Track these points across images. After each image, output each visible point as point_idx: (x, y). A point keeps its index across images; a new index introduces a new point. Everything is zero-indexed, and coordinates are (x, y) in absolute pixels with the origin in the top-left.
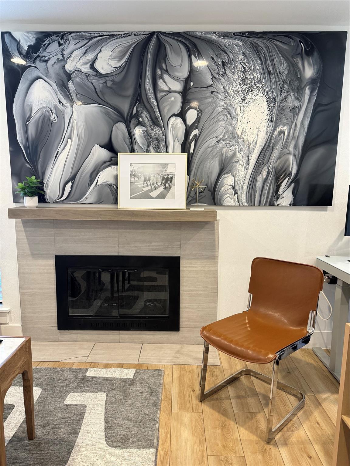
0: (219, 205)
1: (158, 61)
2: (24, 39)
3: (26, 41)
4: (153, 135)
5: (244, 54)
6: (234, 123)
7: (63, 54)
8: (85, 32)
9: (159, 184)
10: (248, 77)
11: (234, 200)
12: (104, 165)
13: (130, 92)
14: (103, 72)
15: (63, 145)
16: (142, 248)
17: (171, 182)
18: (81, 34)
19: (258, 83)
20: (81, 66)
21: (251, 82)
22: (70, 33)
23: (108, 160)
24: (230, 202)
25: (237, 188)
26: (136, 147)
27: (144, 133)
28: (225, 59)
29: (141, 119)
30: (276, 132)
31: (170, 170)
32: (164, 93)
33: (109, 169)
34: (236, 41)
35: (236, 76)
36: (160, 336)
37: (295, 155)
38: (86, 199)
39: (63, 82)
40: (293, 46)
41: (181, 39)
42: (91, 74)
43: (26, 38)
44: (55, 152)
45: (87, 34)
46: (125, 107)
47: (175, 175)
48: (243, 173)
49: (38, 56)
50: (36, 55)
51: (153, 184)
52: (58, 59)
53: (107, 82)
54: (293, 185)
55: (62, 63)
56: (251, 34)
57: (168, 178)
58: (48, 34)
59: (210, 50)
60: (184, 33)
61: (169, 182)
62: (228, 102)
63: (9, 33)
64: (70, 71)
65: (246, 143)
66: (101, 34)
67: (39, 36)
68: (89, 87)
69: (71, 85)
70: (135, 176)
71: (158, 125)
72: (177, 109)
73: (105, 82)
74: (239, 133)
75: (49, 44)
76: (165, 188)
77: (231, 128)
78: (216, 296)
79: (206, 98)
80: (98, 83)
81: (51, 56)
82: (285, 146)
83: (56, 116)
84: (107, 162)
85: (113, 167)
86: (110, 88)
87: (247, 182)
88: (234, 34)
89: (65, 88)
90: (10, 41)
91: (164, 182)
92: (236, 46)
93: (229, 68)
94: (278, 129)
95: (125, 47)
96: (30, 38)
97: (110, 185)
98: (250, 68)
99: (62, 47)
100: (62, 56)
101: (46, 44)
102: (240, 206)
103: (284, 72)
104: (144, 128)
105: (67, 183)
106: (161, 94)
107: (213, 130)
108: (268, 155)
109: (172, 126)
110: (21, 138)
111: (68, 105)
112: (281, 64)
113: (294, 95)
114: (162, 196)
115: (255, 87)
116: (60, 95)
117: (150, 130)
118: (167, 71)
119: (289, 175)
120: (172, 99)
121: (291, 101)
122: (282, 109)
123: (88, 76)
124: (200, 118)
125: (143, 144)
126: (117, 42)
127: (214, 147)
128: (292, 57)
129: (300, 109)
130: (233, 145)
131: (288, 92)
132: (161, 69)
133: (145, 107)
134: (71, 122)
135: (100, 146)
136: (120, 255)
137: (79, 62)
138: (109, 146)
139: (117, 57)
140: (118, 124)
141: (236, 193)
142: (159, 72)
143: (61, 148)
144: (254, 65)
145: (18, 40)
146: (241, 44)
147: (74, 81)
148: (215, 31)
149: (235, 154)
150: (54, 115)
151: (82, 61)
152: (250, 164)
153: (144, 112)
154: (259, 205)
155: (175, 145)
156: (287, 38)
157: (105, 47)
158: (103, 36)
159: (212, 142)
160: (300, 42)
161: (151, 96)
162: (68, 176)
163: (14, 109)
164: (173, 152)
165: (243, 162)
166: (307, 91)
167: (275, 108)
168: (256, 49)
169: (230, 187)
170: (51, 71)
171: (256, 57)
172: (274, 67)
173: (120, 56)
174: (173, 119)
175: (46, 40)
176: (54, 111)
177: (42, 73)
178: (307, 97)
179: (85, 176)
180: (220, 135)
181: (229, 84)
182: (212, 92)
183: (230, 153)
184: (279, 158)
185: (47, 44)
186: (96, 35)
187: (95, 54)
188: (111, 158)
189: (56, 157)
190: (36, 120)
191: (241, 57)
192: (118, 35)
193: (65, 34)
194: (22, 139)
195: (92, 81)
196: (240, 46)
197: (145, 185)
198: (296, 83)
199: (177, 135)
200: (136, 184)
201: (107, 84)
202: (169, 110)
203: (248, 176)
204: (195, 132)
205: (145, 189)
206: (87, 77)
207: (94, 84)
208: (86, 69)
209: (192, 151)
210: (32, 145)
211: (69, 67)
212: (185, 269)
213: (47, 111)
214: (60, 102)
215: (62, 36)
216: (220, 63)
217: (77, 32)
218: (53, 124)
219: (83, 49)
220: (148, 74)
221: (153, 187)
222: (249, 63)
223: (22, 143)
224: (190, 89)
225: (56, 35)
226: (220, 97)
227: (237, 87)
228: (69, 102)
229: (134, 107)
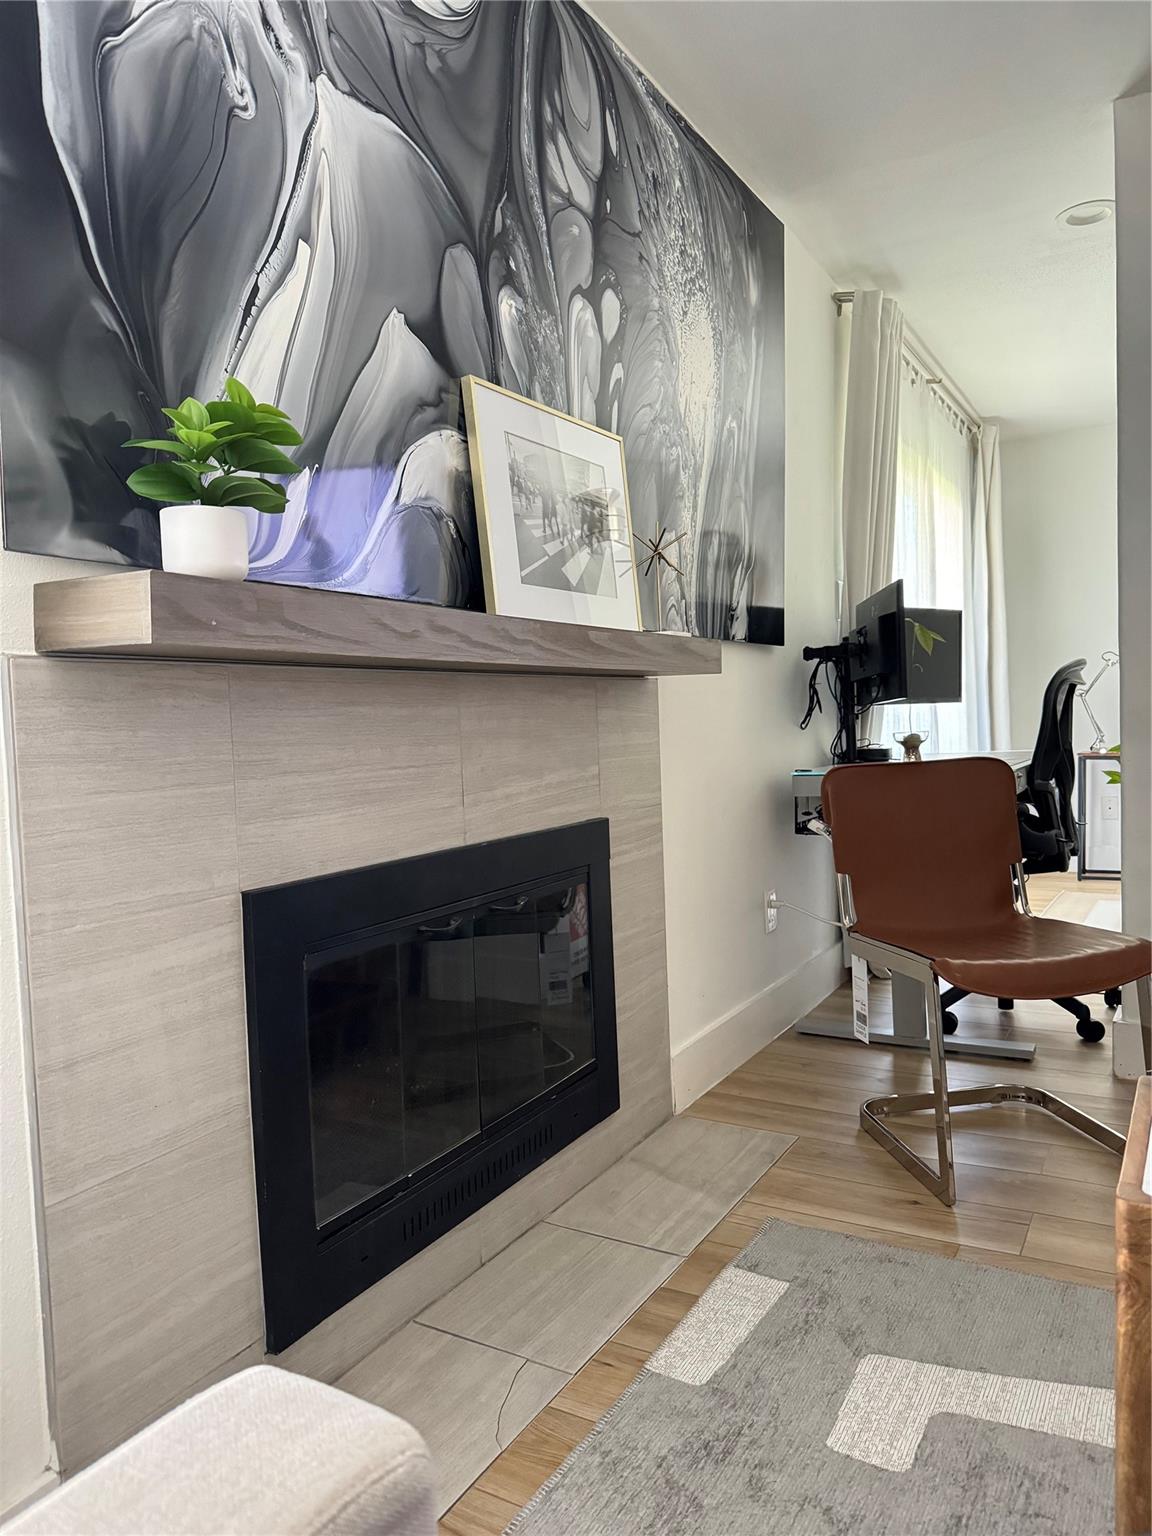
1: (545, 72)
4: (539, 339)
5: (681, 178)
6: (674, 374)
9: (578, 534)
10: (688, 250)
11: (681, 617)
13: (486, 138)
15: (276, 261)
17: (601, 534)
19: (701, 276)
21: (692, 268)
23: (431, 397)
25: (684, 578)
26: (503, 372)
27: (521, 323)
28: (656, 168)
29: (512, 265)
30: (726, 430)
31: (593, 487)
32: (560, 200)
33: (432, 439)
34: (670, 131)
35: (673, 235)
37: (746, 504)
40: (736, 210)
41: (585, 35)
44: (244, 282)
46: (473, 189)
47: (606, 507)
48: (689, 535)
51: (564, 533)
53: (428, 51)
56: (688, 130)
57: (592, 513)
59: (634, 120)
61: (597, 532)
62: (664, 304)
65: (691, 443)
70: (520, 488)
71: (550, 308)
72: (585, 272)
73: (422, 48)
74: (682, 409)
76: (593, 554)
77: (671, 390)
79: (633, 270)
80: (401, 34)
82: (736, 475)
83: (247, 86)
84: (428, 405)
85: (445, 433)
86: (433, 80)
88: (667, 106)
91: (586, 527)
92: (671, 143)
93: (663, 203)
94: (727, 425)
97: (439, 517)
98: (689, 224)
103: (728, 270)
104: (520, 303)
106: (554, 198)
107: (644, 381)
109: (577, 328)
111: (299, 61)
112: (725, 246)
113: (741, 339)
115: (697, 286)
117: (533, 317)
118: (562, 120)
119: (742, 556)
120: (575, 231)
122: (729, 372)
124: (625, 328)
127: (649, 435)
128: (736, 239)
129: (748, 382)
130: (675, 444)
131: (734, 327)
132: (552, 105)
134: (310, 157)
135: (408, 323)
136: (470, 842)
140: (454, 251)
141: (683, 594)
142: (548, 113)
143: (271, 273)
144: (695, 221)
146: (677, 145)
148: (640, 68)
149: (678, 470)
150: (242, 79)
152: (698, 511)
153: (520, 241)
155: (584, 398)
159: (645, 417)
160: (743, 207)
161: (534, 191)
165: (689, 501)
166: (754, 340)
167: (722, 363)
168: (696, 178)
169: (674, 574)
171: (697, 201)
172: (717, 247)
174: (579, 301)
176: (240, 54)
178: (754, 356)
179: (358, 452)
180: (655, 402)
181: (665, 251)
182: (641, 257)
183: (672, 468)
184: (730, 503)
188: (442, 390)
189: (247, 313)
191: (678, 183)
194: (72, 129)
196: (675, 150)
197: (548, 531)
198: (742, 310)
199: (587, 365)
200: (527, 522)
202: (570, 267)
203: (696, 548)
204: (618, 371)
205: (551, 549)
207: (388, 26)
210: (130, 201)
213: (210, 34)
214: (266, 23)
216: (650, 176)
220: (527, 101)
222: (688, 210)
223: (75, 159)
224: (604, 219)
226: (654, 283)
227: (676, 269)
228: (304, 50)
229: (496, 208)
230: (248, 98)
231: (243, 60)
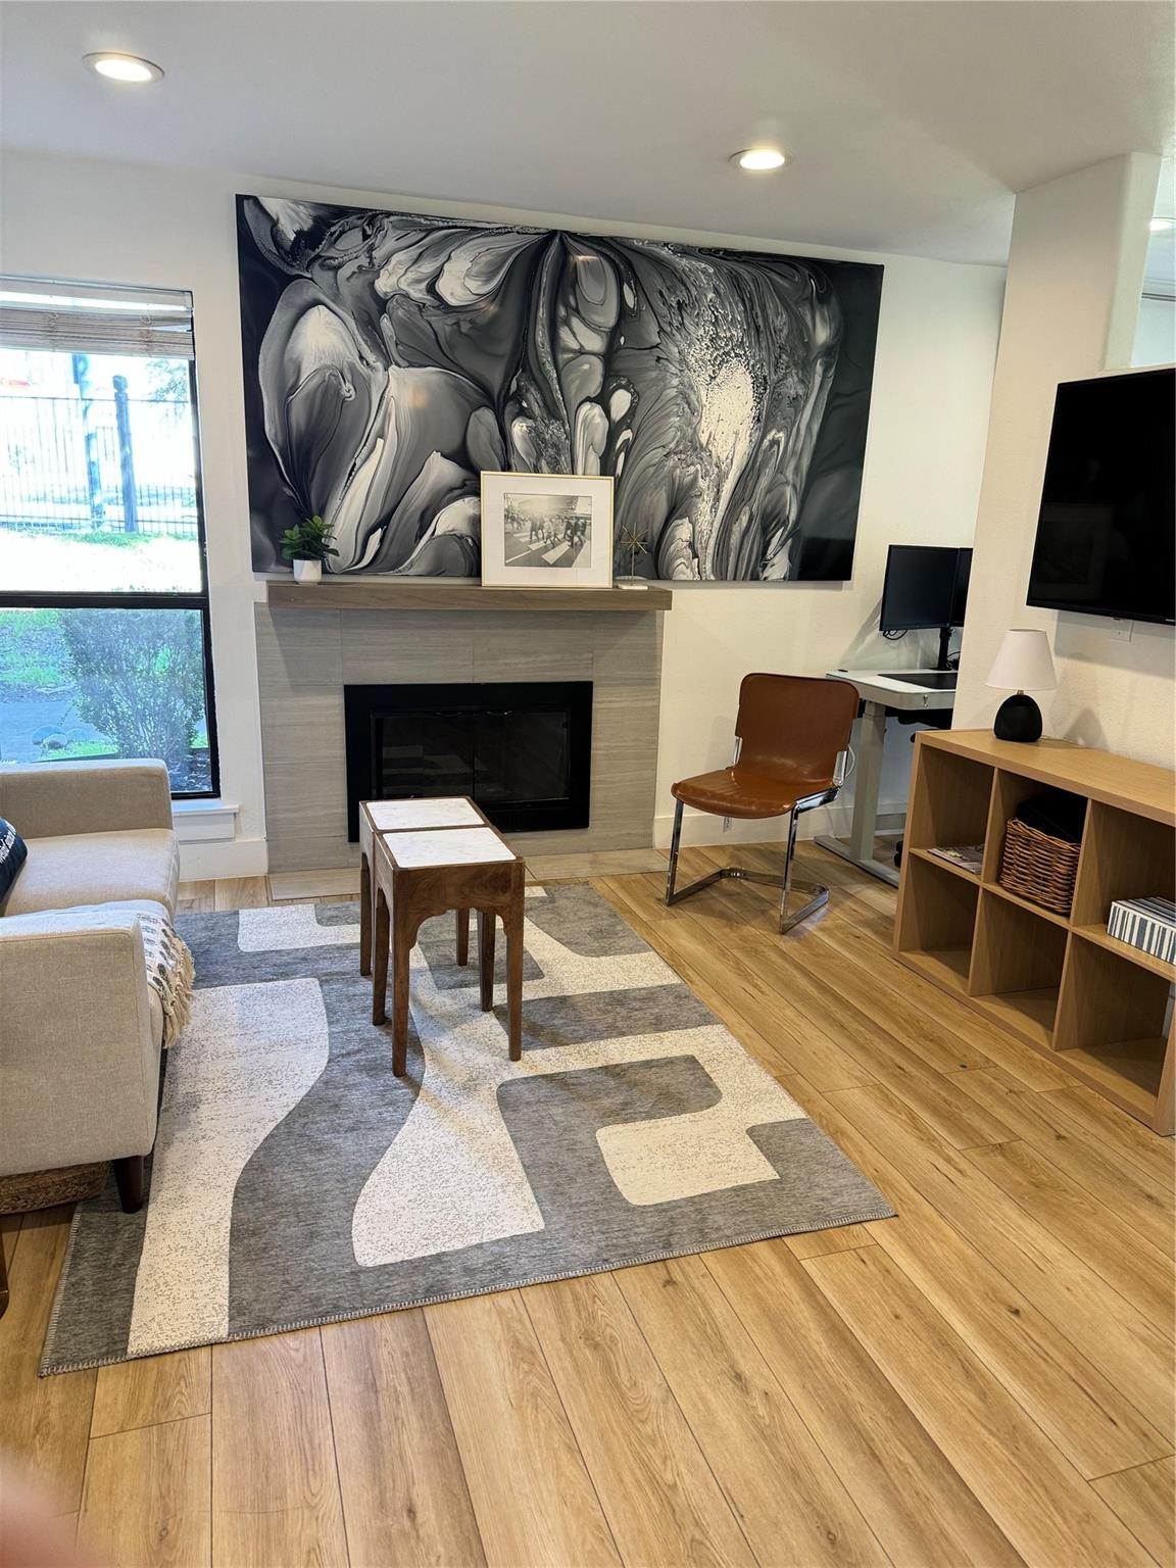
0: (665, 579)
1: (560, 291)
2: (290, 217)
3: (293, 222)
4: (547, 437)
5: (716, 291)
6: (695, 421)
7: (371, 257)
8: (419, 216)
9: (560, 536)
10: (722, 335)
11: (692, 570)
12: (449, 496)
13: (505, 347)
14: (452, 302)
15: (365, 451)
16: (520, 666)
17: (583, 534)
18: (410, 218)
19: (739, 347)
20: (409, 285)
21: (727, 345)
22: (389, 214)
23: (458, 485)
24: (684, 574)
25: (698, 546)
26: (514, 461)
27: (530, 432)
28: (683, 296)
29: (525, 404)
30: (766, 443)
31: (580, 510)
32: (571, 355)
33: (458, 504)
34: (703, 265)
35: (701, 332)
36: (550, 841)
37: (794, 487)
38: (412, 565)
39: (369, 316)
40: (798, 283)
41: (604, 250)
42: (428, 303)
43: (293, 214)
44: (349, 463)
45: (422, 221)
46: (495, 377)
47: (590, 519)
48: (708, 518)
49: (318, 257)
50: (313, 255)
51: (549, 537)
52: (360, 267)
53: (462, 323)
54: (790, 541)
55: (369, 276)
56: (729, 254)
57: (576, 524)
58: (341, 211)
59: (658, 277)
60: (612, 238)
61: (579, 533)
62: (686, 380)
63: (255, 200)
64: (386, 294)
65: (715, 460)
66: (451, 224)
67: (321, 213)
68: (422, 331)
69: (385, 323)
70: (513, 519)
71: (558, 418)
72: (594, 387)
73: (457, 324)
74: (704, 440)
75: (342, 233)
76: (572, 546)
77: (690, 431)
78: (655, 756)
79: (648, 370)
80: (443, 325)
81: (346, 258)
82: (780, 470)
83: (352, 387)
84: (456, 489)
85: (466, 499)
86: (466, 335)
87: (714, 535)
88: (700, 250)
89: (374, 328)
90: (257, 217)
91: (569, 532)
92: (703, 273)
93: (690, 315)
94: (769, 437)
95: (499, 255)
96: (302, 215)
97: (461, 538)
98: (725, 317)
99: (370, 241)
100: (368, 260)
101: (335, 232)
102: (701, 581)
103: (781, 331)
104: (530, 422)
105: (372, 531)
106: (566, 356)
107: (657, 433)
108: (751, 484)
109: (584, 420)
110: (273, 431)
111: (379, 365)
112: (777, 314)
113: (797, 374)
114: (566, 561)
115: (733, 355)
116: (363, 343)
117: (542, 427)
118: (577, 310)
119: (785, 523)
120: (586, 367)
121: (792, 386)
122: (775, 401)
123: (421, 307)
124: (636, 407)
125: (528, 455)
126: (484, 244)
127: (660, 465)
128: (796, 303)
129: (806, 401)
130: (692, 464)
131: (787, 367)
132: (567, 305)
133: (534, 380)
134: (384, 402)
135: (442, 455)
136: (476, 681)
137: (403, 279)
138: (461, 456)
139: (483, 273)
140: (478, 413)
141: (695, 556)
142: (562, 312)
143: (362, 456)
144: (732, 312)
145: (275, 218)
146: (711, 271)
147: (394, 317)
148: (667, 241)
149: (695, 480)
150: (349, 385)
151: (411, 275)
152: (721, 501)
153: (532, 389)
154: (735, 579)
155: (588, 458)
156: (788, 267)
157: (459, 250)
158: (456, 227)
159: (655, 455)
160: (810, 277)
161: (547, 359)
162: (375, 515)
163: (261, 365)
164: (584, 474)
165: (709, 497)
166: (819, 369)
167: (766, 397)
168: (736, 283)
169: (685, 544)
170: (345, 290)
171: (737, 298)
172: (766, 319)
173: (488, 273)
174: (587, 407)
175: (334, 224)
176: (348, 376)
177: (324, 293)
178: (818, 379)
179: (409, 518)
180: (670, 443)
181: (689, 345)
182: (659, 359)
183: (688, 479)
184: (769, 491)
185: (337, 233)
186: (441, 224)
187: (438, 264)
188: (465, 480)
189: (350, 475)
190: (307, 396)
191: (711, 295)
192: (487, 229)
193: (378, 215)
194: (276, 434)
195: (430, 319)
196: (709, 275)
197: (534, 537)
198: (801, 352)
199: (593, 439)
200: (515, 535)
201: (459, 326)
202: (579, 389)
203: (717, 525)
204: (627, 435)
205: (534, 547)
206: (420, 310)
207: (434, 325)
208: (418, 293)
209: (619, 471)
210: (298, 450)
211: (383, 285)
212: (601, 706)
213: (334, 375)
214: (361, 358)
215: (371, 218)
216: (674, 304)
217: (403, 214)
218: (345, 405)
219: (414, 252)
220: (542, 313)
221: (549, 542)
222: (724, 308)
223: (276, 443)
224: (618, 350)
225: (359, 216)
226: (673, 370)
227: (703, 353)
228: (381, 359)
229: (512, 379)
230: (352, 392)
231: (350, 378)
